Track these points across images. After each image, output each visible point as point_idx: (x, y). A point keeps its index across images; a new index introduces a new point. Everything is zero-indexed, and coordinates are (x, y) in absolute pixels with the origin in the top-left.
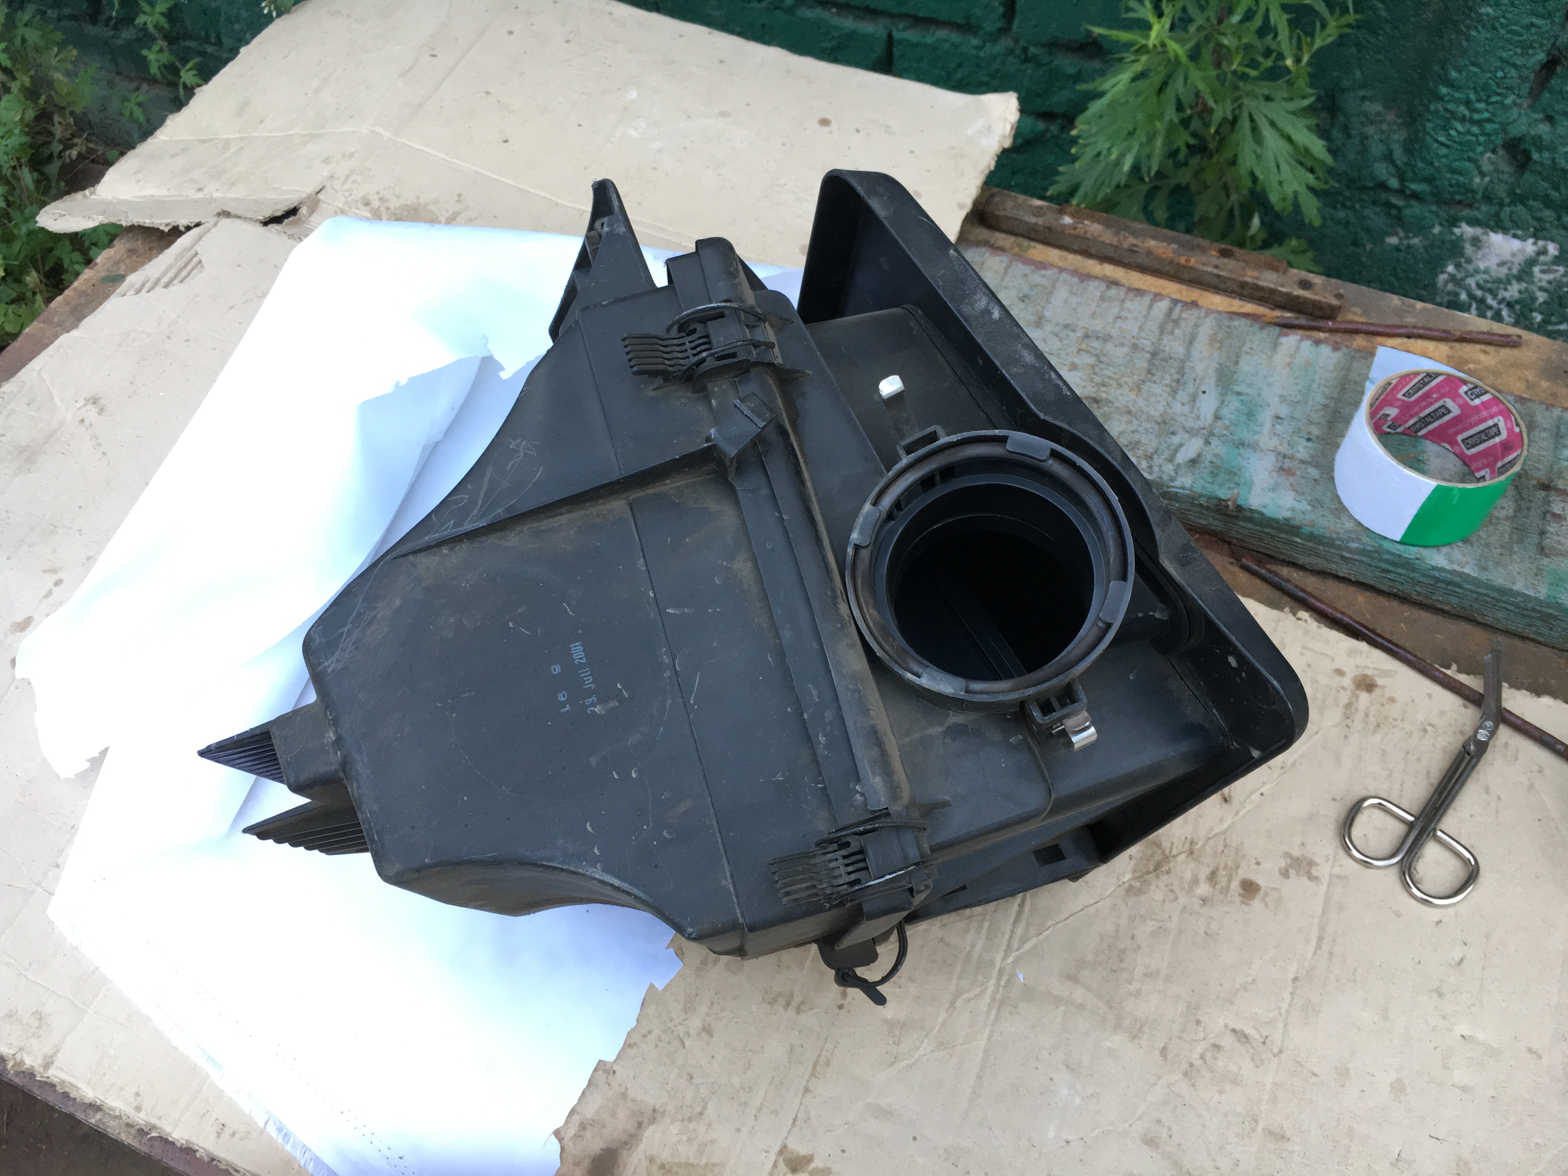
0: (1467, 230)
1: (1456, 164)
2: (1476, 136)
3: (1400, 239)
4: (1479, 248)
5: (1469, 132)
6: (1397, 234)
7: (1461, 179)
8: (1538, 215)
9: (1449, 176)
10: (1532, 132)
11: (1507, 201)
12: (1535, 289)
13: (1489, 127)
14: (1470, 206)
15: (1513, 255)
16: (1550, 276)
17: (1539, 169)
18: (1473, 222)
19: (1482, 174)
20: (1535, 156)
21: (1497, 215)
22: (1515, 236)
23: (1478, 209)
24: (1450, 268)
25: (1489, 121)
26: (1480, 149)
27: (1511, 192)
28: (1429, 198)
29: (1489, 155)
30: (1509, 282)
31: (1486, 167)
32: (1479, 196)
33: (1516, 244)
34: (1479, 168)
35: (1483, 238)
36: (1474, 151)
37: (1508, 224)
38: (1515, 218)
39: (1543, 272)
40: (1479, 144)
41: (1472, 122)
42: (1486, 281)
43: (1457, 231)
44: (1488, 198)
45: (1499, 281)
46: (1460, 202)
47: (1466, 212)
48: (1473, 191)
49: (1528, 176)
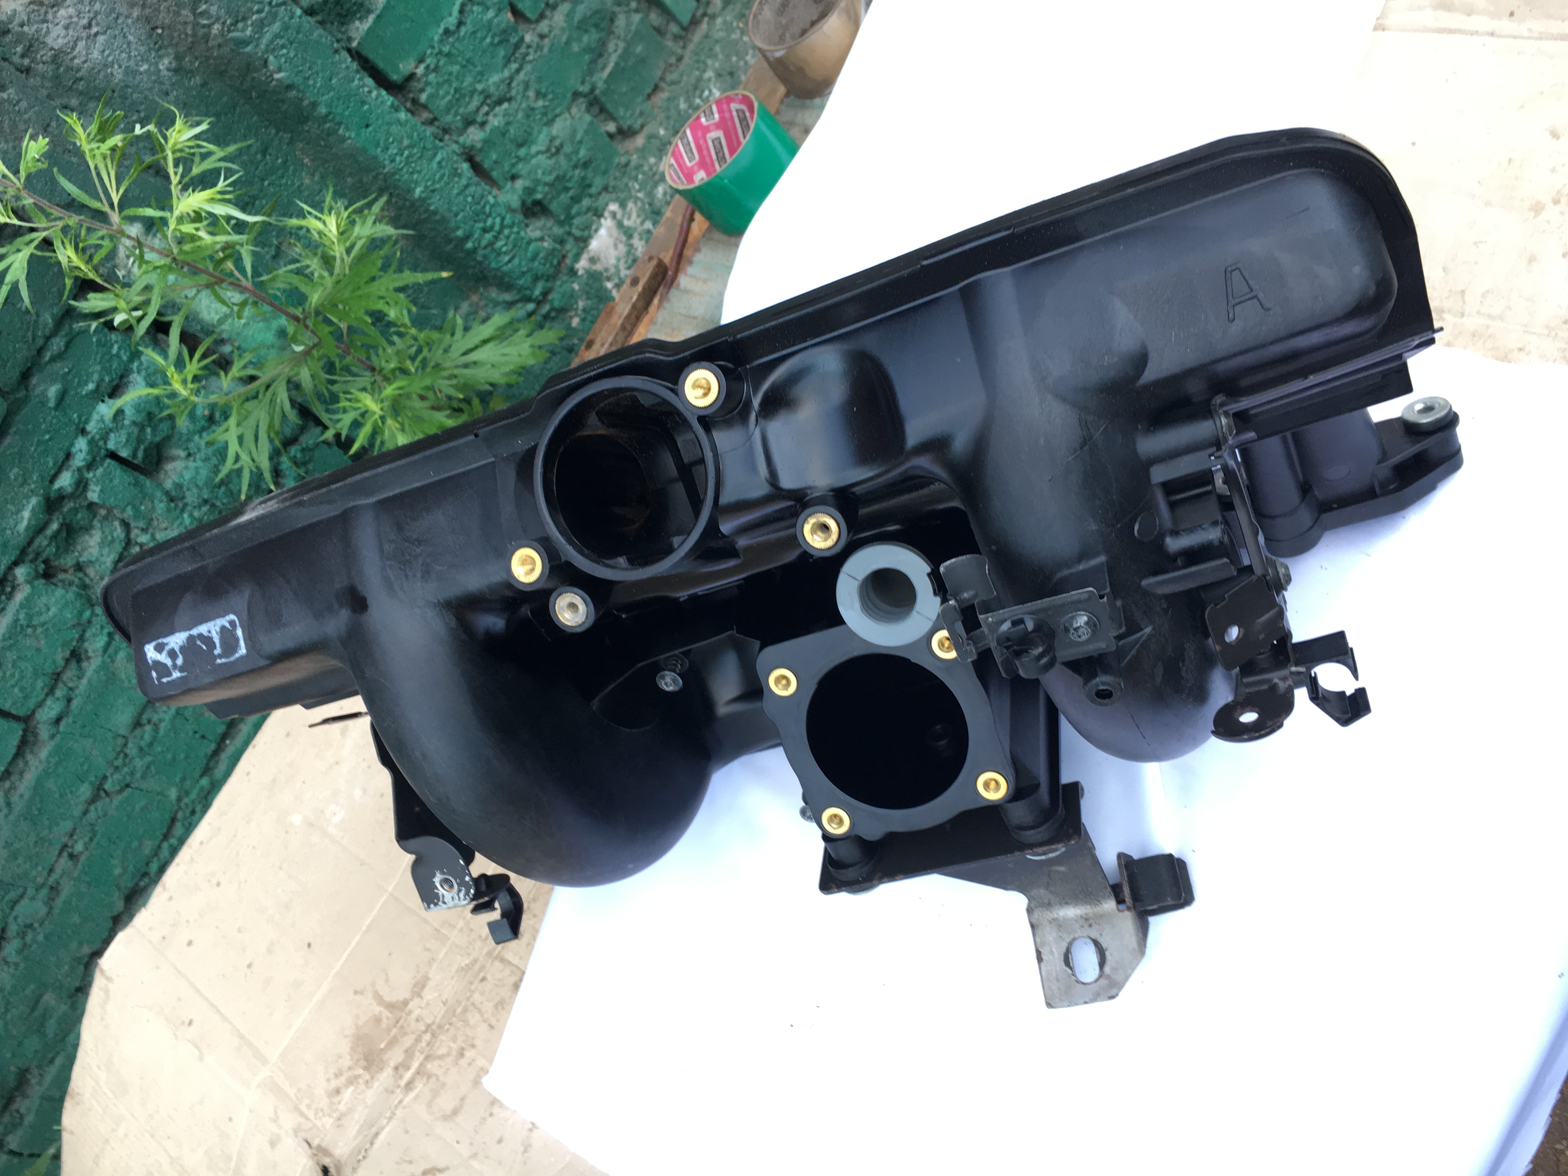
0: (582, 265)
1: (529, 255)
2: (511, 233)
3: (576, 315)
4: (599, 259)
5: (508, 237)
6: (571, 318)
7: (541, 255)
8: (584, 209)
9: (536, 263)
10: (520, 193)
11: (567, 228)
12: (640, 229)
13: (507, 221)
14: (564, 257)
15: (610, 236)
16: (634, 215)
17: (550, 196)
18: (577, 257)
19: (542, 239)
20: (539, 196)
21: (577, 239)
22: (596, 231)
23: (568, 252)
24: (609, 285)
25: (503, 219)
26: (522, 233)
27: (561, 223)
28: (549, 285)
29: (528, 230)
30: (631, 246)
31: (538, 234)
32: (558, 246)
33: (603, 232)
34: (537, 240)
35: (592, 254)
36: (522, 239)
37: (586, 233)
38: (582, 227)
39: (629, 218)
40: (518, 233)
41: (500, 232)
42: (626, 262)
43: (580, 272)
44: (562, 242)
45: (628, 253)
46: (559, 263)
47: (568, 261)
48: (554, 250)
49: (554, 207)
